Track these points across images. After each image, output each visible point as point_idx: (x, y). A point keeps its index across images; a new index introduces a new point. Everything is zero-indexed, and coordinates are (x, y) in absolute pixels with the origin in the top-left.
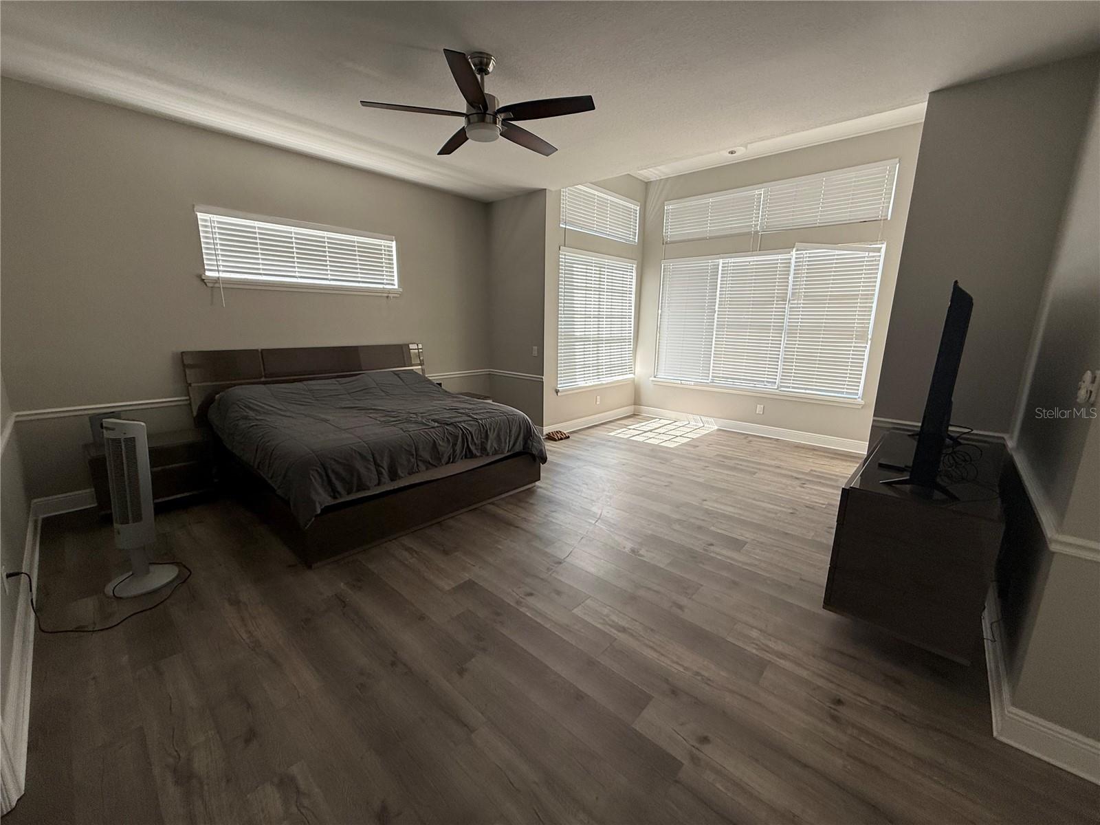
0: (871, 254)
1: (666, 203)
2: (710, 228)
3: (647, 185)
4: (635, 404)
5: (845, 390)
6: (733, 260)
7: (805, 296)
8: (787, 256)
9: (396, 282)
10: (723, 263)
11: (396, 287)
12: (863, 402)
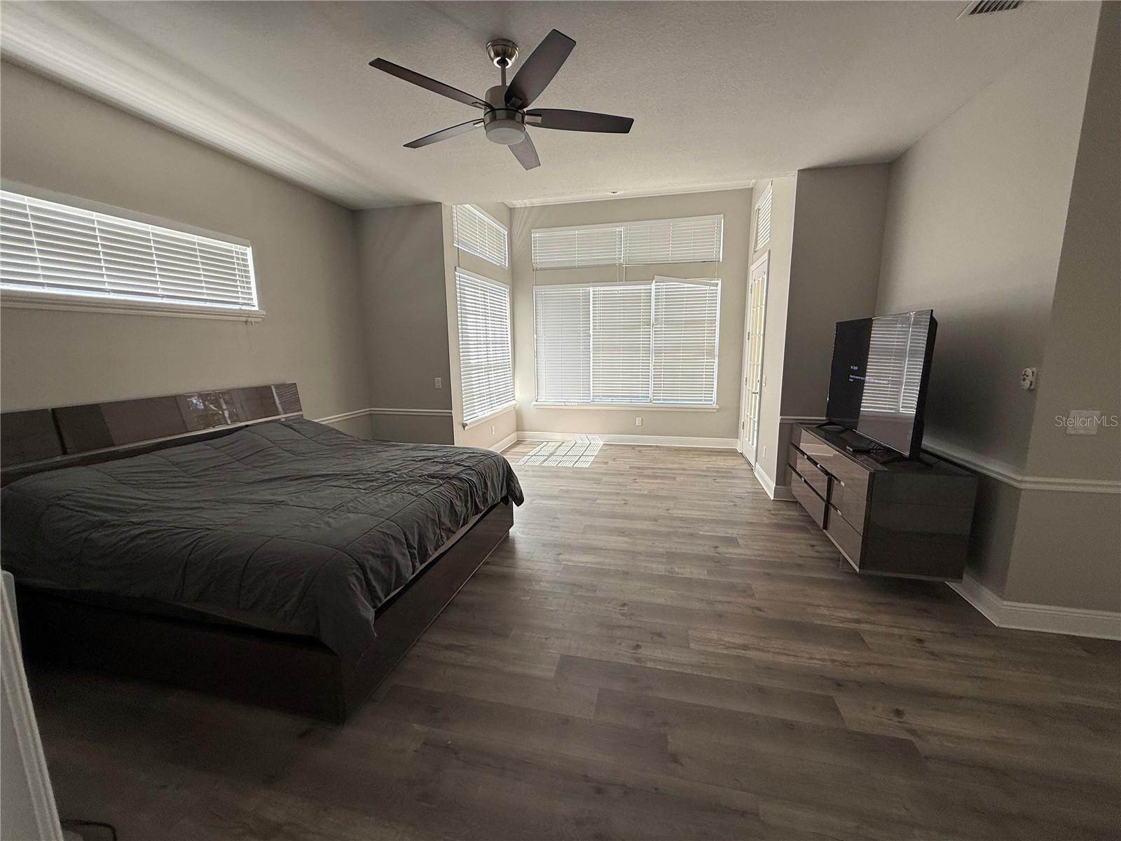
0: (712, 288)
1: (533, 230)
2: (578, 257)
3: (512, 211)
4: (517, 431)
5: (703, 398)
6: (602, 288)
7: (665, 321)
8: (648, 287)
9: (255, 302)
10: (593, 291)
11: (256, 308)
12: (718, 407)
